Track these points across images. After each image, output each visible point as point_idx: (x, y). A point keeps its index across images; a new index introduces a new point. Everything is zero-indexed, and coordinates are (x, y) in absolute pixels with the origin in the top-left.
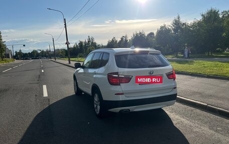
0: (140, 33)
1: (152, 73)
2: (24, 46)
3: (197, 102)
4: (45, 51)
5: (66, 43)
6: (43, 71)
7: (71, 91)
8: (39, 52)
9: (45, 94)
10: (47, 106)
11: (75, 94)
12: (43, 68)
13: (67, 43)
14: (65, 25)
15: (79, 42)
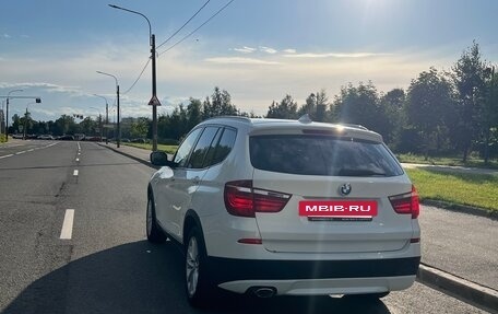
0: (362, 88)
1: (349, 192)
2: (38, 101)
3: (487, 291)
4: (94, 119)
5: (151, 103)
6: (76, 173)
7: (137, 231)
8: (78, 121)
9: (67, 232)
11: (146, 238)
12: (78, 165)
13: (154, 103)
14: (153, 51)
15: (189, 103)
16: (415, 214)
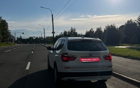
2: (23, 33)
4: (39, 37)
6: (32, 52)
7: (46, 67)
8: (34, 38)
9: (28, 68)
10: (26, 75)
11: (47, 69)
12: (33, 50)
13: (53, 33)
14: (53, 19)
16: (110, 60)
